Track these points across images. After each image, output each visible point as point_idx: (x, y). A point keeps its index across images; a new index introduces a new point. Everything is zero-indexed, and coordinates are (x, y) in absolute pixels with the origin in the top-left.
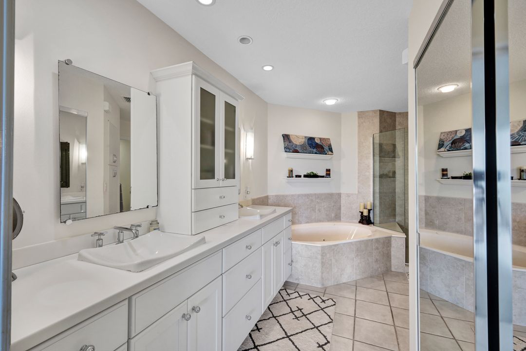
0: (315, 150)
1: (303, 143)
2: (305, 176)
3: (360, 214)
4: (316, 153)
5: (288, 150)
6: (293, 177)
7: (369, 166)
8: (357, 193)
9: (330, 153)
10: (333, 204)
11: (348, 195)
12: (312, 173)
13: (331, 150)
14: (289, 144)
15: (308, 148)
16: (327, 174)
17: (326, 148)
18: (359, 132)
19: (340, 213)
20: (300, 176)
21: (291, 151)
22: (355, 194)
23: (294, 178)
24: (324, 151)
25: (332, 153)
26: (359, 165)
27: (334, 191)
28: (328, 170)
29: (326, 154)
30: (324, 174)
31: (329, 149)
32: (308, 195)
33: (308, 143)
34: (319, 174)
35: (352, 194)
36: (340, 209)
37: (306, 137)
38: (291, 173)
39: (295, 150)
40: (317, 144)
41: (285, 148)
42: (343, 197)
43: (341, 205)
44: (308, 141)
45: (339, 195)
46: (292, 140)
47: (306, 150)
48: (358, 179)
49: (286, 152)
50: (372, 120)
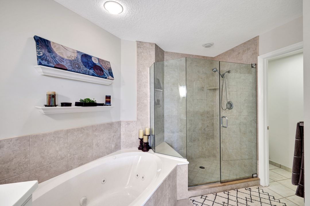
0: (91, 71)
1: (73, 58)
2: (77, 104)
3: (139, 140)
4: (93, 75)
5: (43, 62)
6: (56, 106)
7: (146, 94)
8: (136, 119)
9: (110, 77)
10: (113, 134)
11: (128, 123)
12: (89, 99)
13: (111, 74)
14: (48, 54)
15: (82, 66)
16: (107, 102)
17: (106, 71)
18: (138, 61)
19: (120, 142)
20: (69, 105)
21: (52, 65)
22: (135, 121)
23: (59, 107)
24: (104, 74)
25: (112, 78)
26: (138, 93)
27: (114, 120)
28: (108, 98)
29: (106, 78)
30: (103, 101)
31: (109, 73)
32: (82, 128)
33: (82, 60)
34: (97, 102)
35: (132, 122)
36: (120, 138)
37: (78, 52)
38: (53, 99)
39: (59, 64)
40: (94, 64)
41: (39, 57)
42: (123, 125)
43: (120, 134)
44: (81, 58)
45: (119, 123)
46: (55, 49)
47: (79, 68)
48: (137, 106)
49: (40, 64)
50: (150, 52)
